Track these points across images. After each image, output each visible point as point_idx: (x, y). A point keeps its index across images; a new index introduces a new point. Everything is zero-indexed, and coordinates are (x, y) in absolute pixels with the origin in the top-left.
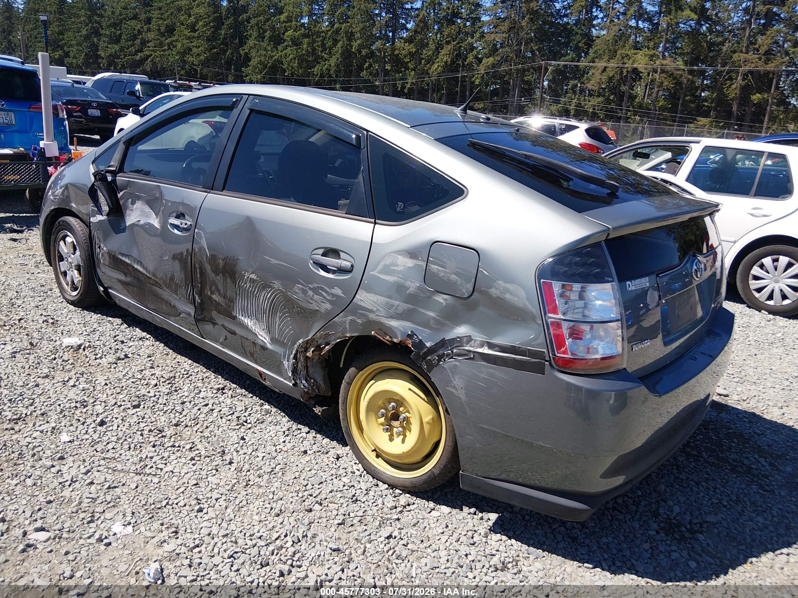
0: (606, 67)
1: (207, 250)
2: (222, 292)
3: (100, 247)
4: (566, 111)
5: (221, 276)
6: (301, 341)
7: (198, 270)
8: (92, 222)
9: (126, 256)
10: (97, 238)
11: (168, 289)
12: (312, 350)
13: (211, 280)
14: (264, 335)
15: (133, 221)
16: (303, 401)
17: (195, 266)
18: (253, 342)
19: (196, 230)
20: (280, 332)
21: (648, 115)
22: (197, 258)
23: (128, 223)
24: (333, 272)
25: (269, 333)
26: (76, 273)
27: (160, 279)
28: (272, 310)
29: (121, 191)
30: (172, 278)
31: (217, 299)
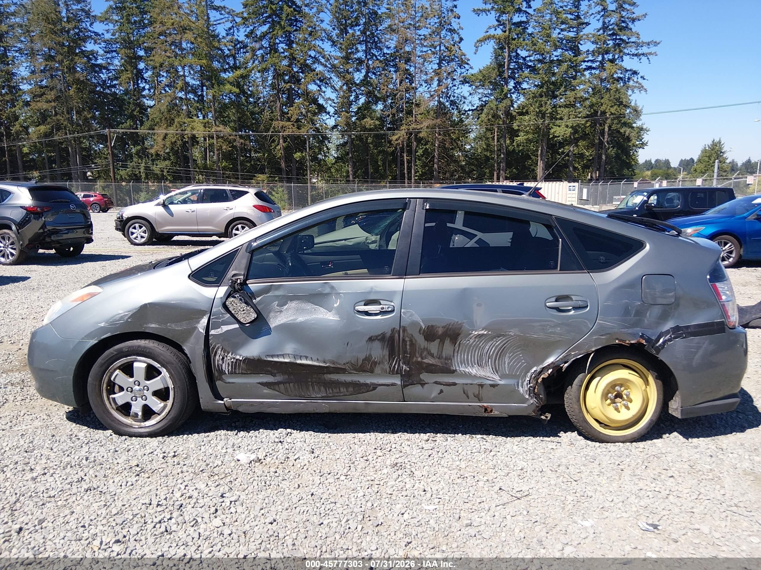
0: (166, 134)
1: (422, 324)
2: (435, 354)
3: (223, 358)
4: (135, 175)
5: (438, 341)
6: (535, 369)
7: (408, 343)
8: (212, 335)
9: (278, 356)
10: (220, 349)
11: (357, 371)
12: (550, 371)
13: (422, 347)
14: (491, 375)
15: (282, 322)
16: (534, 414)
17: (404, 340)
18: (479, 385)
19: (402, 311)
20: (510, 368)
21: (214, 174)
22: (408, 333)
23: (274, 325)
24: (569, 311)
25: (497, 372)
26: (154, 398)
27: (344, 364)
28: (501, 353)
29: (258, 297)
30: (367, 359)
31: (431, 362)
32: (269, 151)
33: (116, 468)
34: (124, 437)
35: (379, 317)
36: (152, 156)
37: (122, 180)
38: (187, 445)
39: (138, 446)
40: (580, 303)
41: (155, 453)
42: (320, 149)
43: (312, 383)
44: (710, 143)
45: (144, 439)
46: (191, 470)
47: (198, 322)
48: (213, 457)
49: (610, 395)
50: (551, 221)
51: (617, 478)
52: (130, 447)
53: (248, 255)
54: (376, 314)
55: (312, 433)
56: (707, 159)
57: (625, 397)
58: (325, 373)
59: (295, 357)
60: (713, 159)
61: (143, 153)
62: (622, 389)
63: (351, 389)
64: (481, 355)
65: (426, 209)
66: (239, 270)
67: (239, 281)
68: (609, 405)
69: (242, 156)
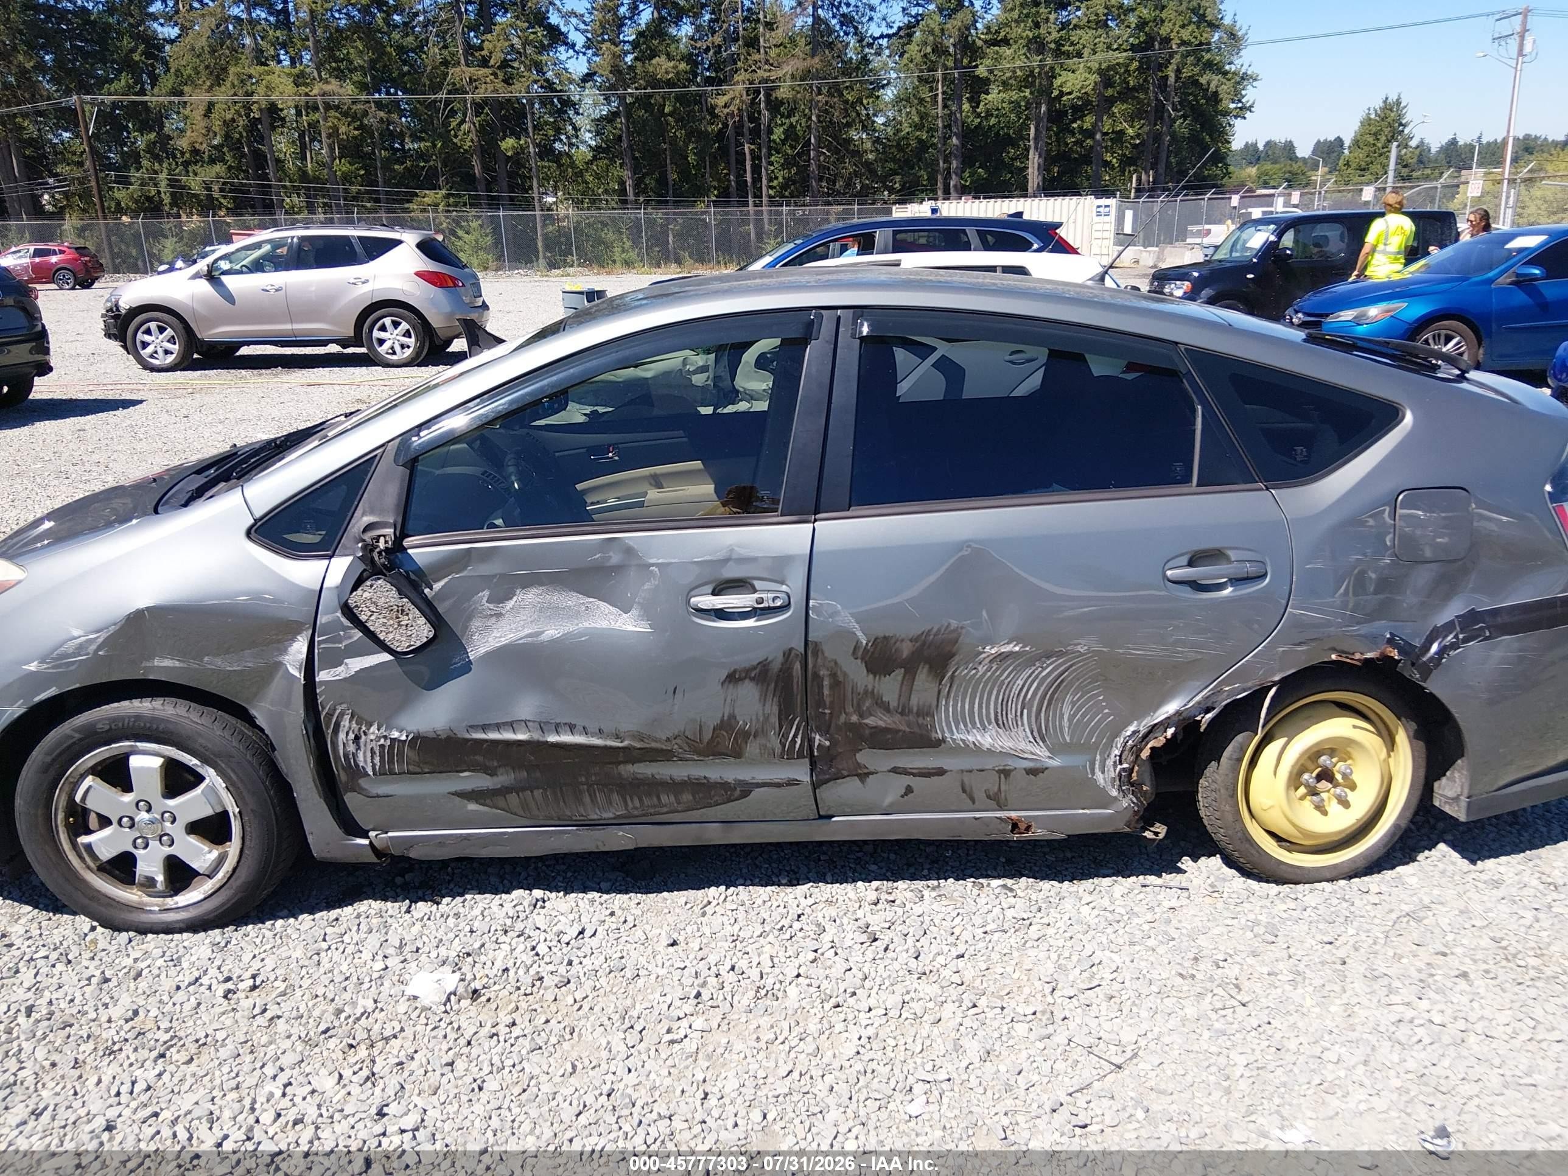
0: (211, 103)
1: (859, 634)
2: (893, 704)
3: (357, 738)
4: (149, 199)
5: (899, 673)
6: (1131, 729)
7: (826, 683)
8: (323, 683)
9: (498, 727)
10: (347, 717)
11: (699, 754)
12: (1170, 732)
13: (861, 690)
14: (1029, 747)
15: (504, 641)
16: (1127, 830)
17: (816, 675)
18: (1000, 772)
19: (811, 602)
20: (1075, 728)
21: (325, 193)
22: (825, 658)
23: (482, 650)
24: (1220, 587)
25: (1043, 740)
26: (193, 840)
27: (668, 739)
28: (1052, 695)
29: (437, 580)
30: (727, 725)
31: (881, 723)
32: (446, 137)
33: (104, 1035)
34: (124, 936)
35: (750, 623)
36: (183, 153)
37: (120, 210)
38: (283, 952)
39: (160, 962)
40: (1250, 569)
41: (205, 980)
42: (558, 131)
43: (590, 786)
44: (1378, 104)
45: (177, 936)
46: (297, 1030)
47: (284, 651)
48: (351, 985)
49: (1306, 776)
50: (1176, 360)
51: (1337, 988)
52: (141, 965)
53: (401, 472)
54: (744, 616)
55: (596, 895)
56: (1371, 140)
57: (1339, 777)
58: (620, 763)
59: (542, 727)
60: (1383, 139)
61: (162, 149)
62: (1334, 760)
63: (687, 797)
64: (1005, 703)
65: (862, 339)
66: (381, 512)
67: (382, 545)
68: (1302, 798)
69: (386, 149)
